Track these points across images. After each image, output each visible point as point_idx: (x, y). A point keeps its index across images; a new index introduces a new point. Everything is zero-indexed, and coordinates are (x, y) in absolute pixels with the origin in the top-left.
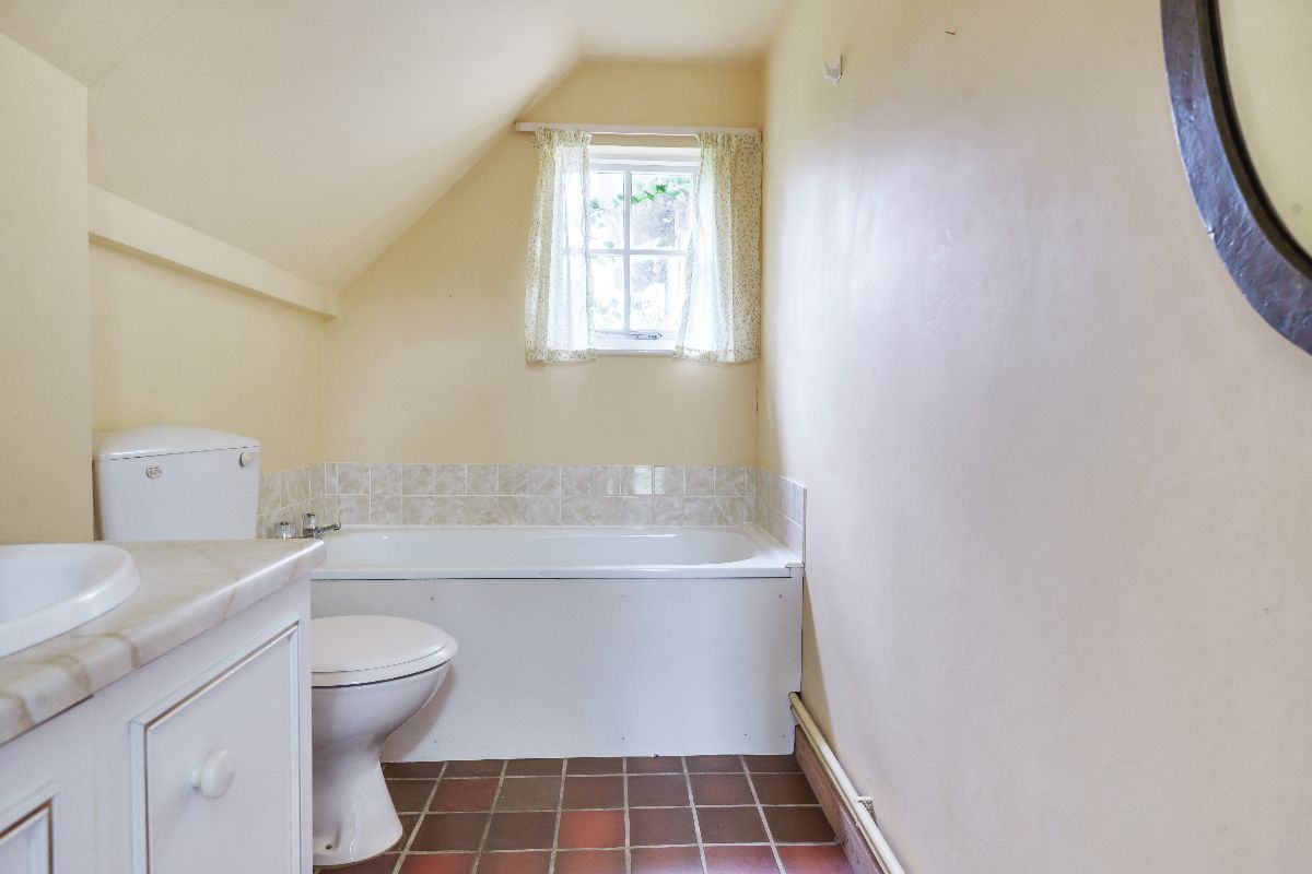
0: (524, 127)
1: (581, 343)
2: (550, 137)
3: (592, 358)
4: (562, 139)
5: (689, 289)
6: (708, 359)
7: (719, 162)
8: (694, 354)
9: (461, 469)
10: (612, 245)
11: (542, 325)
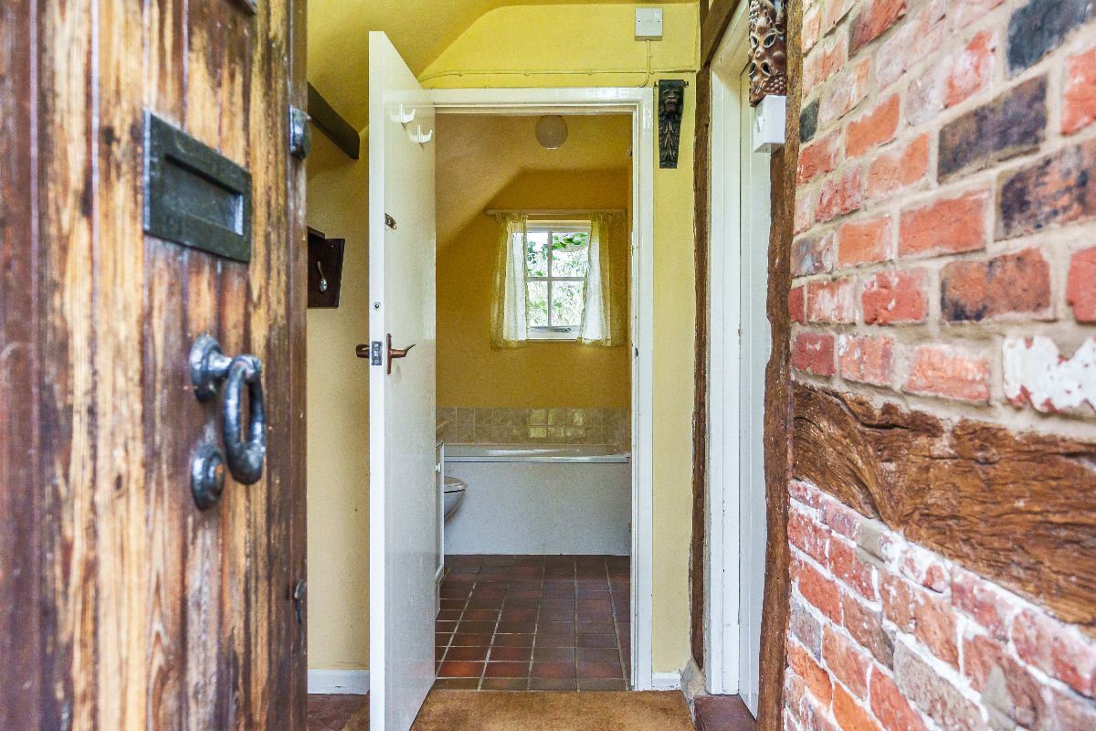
0: (490, 212)
1: (522, 336)
2: (504, 218)
3: (529, 344)
4: (512, 218)
5: (585, 302)
6: (596, 344)
7: (602, 230)
8: (587, 342)
9: (453, 410)
10: (541, 274)
11: (500, 326)
